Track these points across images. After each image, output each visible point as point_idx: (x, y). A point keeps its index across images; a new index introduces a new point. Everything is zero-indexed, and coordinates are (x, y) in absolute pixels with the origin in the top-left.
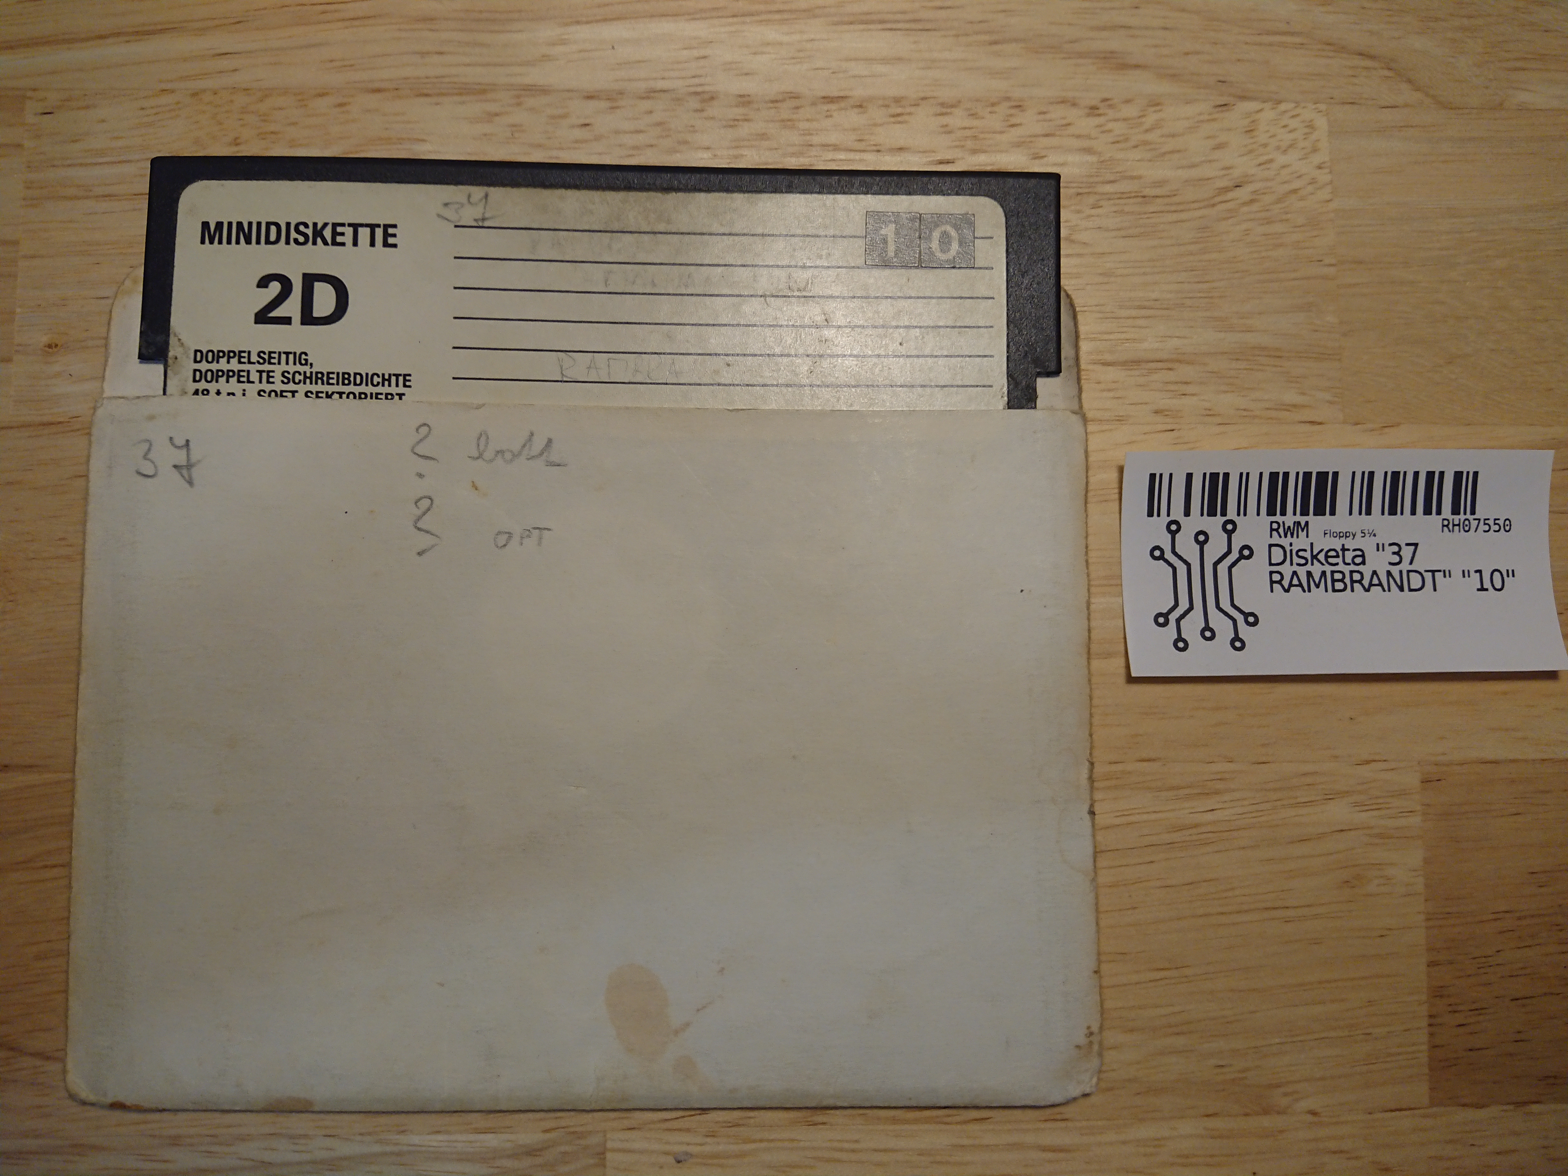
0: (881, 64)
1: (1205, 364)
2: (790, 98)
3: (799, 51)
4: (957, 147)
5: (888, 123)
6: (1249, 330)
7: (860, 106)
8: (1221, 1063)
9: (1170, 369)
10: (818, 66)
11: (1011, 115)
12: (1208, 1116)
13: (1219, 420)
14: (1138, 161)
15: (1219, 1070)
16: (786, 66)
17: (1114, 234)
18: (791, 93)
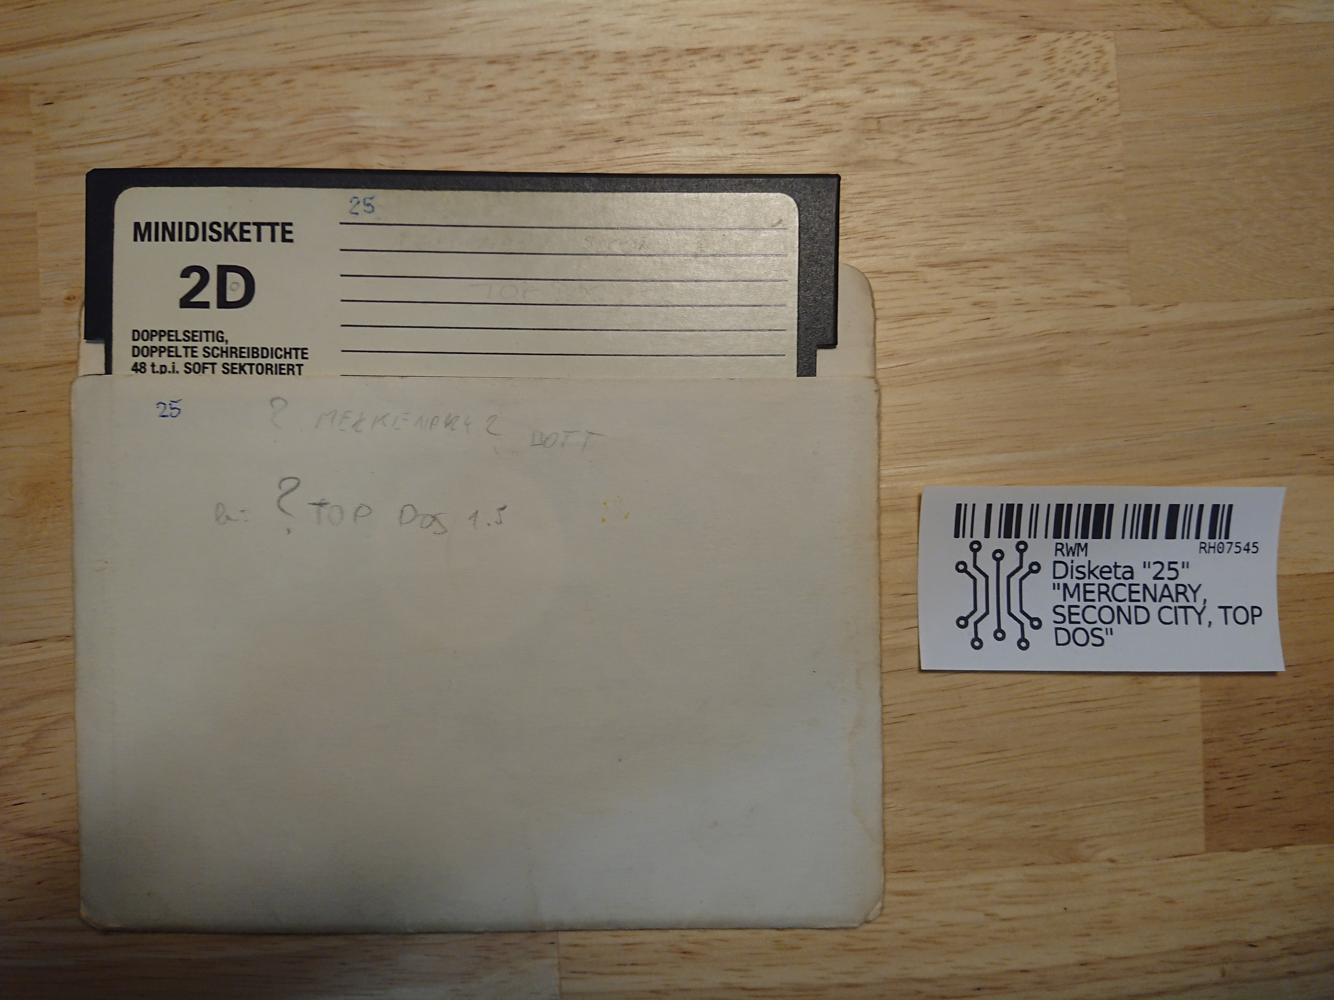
0: (735, 18)
1: (1015, 261)
2: (659, 52)
3: (665, 10)
4: (801, 86)
5: (743, 69)
6: (1051, 230)
7: (719, 56)
8: (1036, 824)
9: (985, 267)
10: (681, 23)
11: (847, 56)
12: (1027, 865)
13: (1027, 308)
14: (955, 89)
15: (1035, 829)
16: (654, 25)
17: (936, 154)
18: (659, 47)
